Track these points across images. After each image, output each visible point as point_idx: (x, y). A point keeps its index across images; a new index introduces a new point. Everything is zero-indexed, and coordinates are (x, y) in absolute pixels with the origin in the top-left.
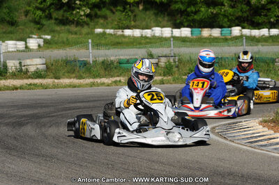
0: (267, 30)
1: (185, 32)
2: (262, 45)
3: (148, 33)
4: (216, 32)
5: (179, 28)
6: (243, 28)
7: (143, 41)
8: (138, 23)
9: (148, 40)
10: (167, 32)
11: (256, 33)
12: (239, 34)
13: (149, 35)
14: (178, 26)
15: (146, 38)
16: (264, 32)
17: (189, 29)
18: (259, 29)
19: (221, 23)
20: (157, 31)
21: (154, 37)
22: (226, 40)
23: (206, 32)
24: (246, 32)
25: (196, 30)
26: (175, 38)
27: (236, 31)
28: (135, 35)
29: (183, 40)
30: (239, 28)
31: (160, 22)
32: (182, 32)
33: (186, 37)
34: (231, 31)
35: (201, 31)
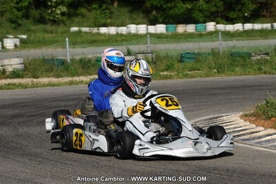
0: (241, 24)
1: (160, 28)
2: (238, 40)
3: (123, 30)
4: (191, 28)
5: (155, 25)
6: (218, 23)
7: (119, 39)
8: (113, 20)
9: (124, 38)
10: (142, 29)
11: (230, 28)
12: (213, 30)
13: (124, 33)
14: (153, 22)
15: (122, 35)
16: (238, 27)
17: (164, 26)
18: (234, 24)
19: (196, 18)
20: (133, 28)
21: (129, 34)
22: (201, 35)
23: (181, 29)
24: (221, 27)
25: (171, 27)
26: (152, 35)
27: (211, 26)
28: (111, 33)
29: (159, 37)
30: (213, 23)
31: (135, 19)
32: (158, 29)
33: (161, 34)
34: (205, 26)
35: (176, 27)
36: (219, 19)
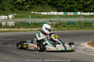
1: (62, 13)
2: (88, 18)
3: (49, 13)
4: (72, 14)
5: (60, 12)
7: (47, 16)
8: (46, 10)
9: (49, 16)
10: (56, 13)
11: (85, 14)
12: (80, 14)
13: (49, 14)
14: (59, 11)
15: (49, 15)
16: (88, 14)
17: (63, 12)
18: (87, 13)
20: (52, 13)
21: (51, 15)
22: (75, 16)
23: (69, 14)
24: (82, 13)
25: (65, 13)
26: (59, 15)
27: (79, 13)
28: (45, 14)
29: (61, 16)
30: (80, 12)
31: (53, 10)
32: (61, 13)
33: (62, 15)
34: (77, 13)
35: (67, 13)
36: (82, 11)
